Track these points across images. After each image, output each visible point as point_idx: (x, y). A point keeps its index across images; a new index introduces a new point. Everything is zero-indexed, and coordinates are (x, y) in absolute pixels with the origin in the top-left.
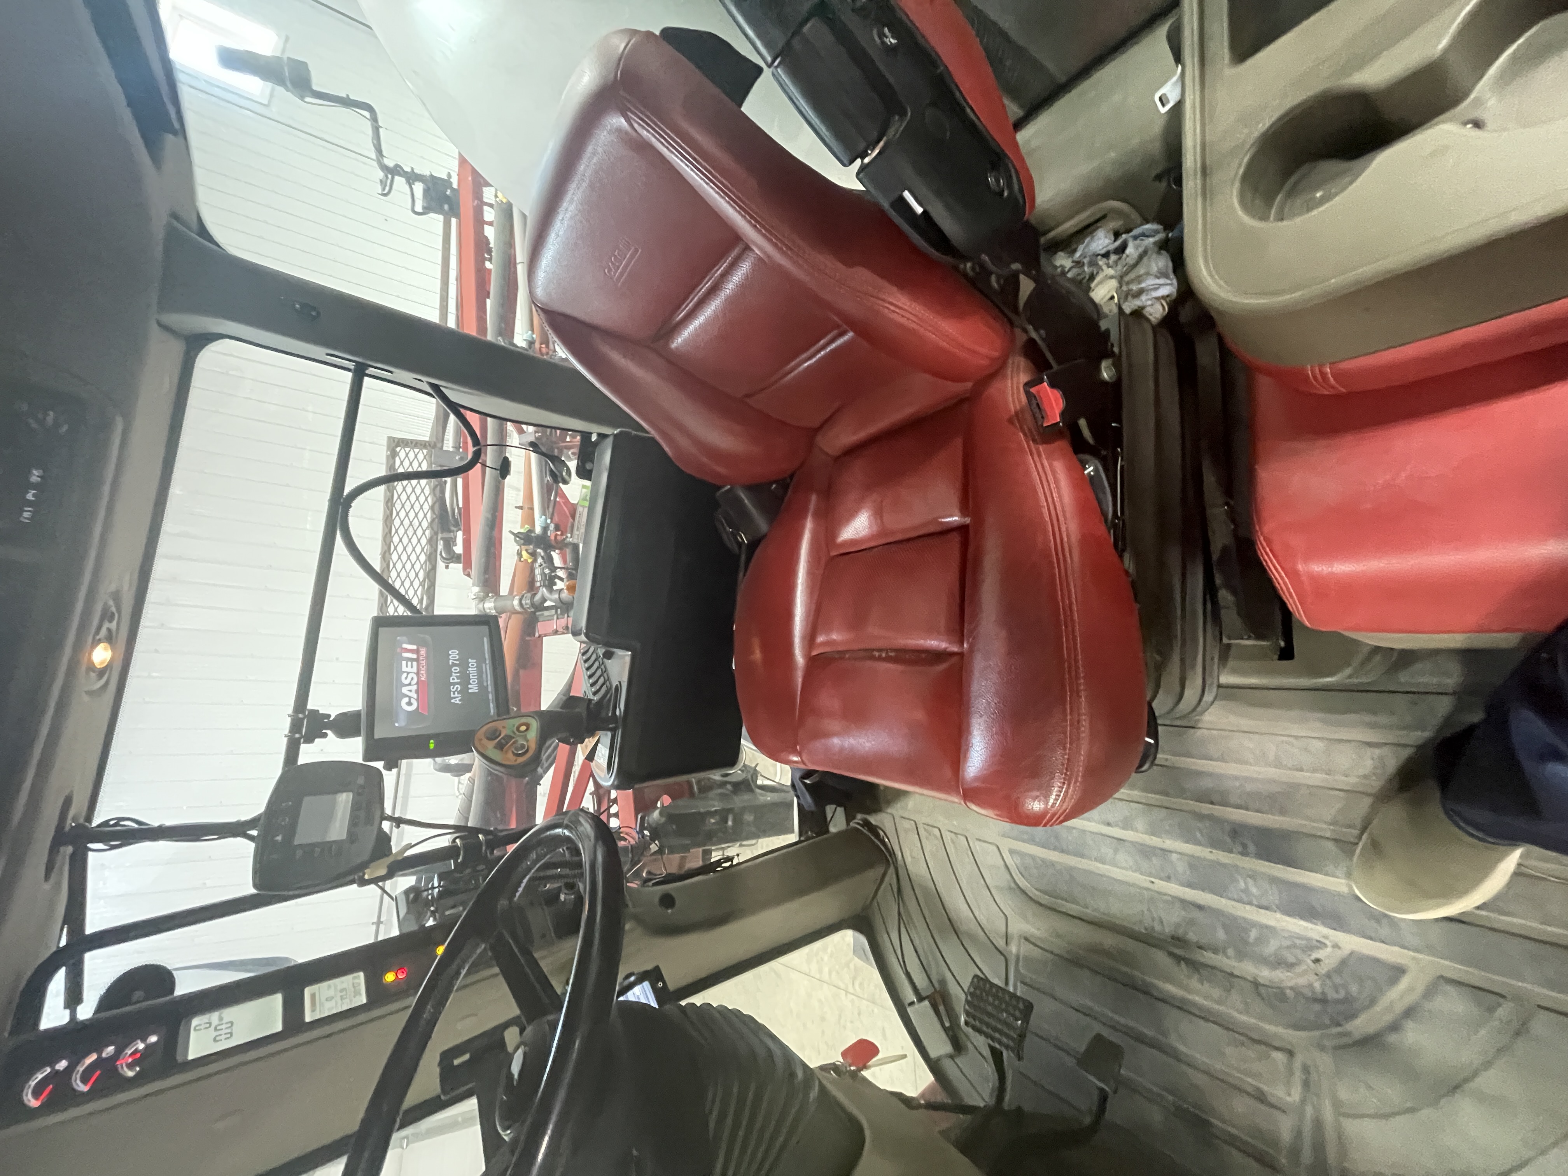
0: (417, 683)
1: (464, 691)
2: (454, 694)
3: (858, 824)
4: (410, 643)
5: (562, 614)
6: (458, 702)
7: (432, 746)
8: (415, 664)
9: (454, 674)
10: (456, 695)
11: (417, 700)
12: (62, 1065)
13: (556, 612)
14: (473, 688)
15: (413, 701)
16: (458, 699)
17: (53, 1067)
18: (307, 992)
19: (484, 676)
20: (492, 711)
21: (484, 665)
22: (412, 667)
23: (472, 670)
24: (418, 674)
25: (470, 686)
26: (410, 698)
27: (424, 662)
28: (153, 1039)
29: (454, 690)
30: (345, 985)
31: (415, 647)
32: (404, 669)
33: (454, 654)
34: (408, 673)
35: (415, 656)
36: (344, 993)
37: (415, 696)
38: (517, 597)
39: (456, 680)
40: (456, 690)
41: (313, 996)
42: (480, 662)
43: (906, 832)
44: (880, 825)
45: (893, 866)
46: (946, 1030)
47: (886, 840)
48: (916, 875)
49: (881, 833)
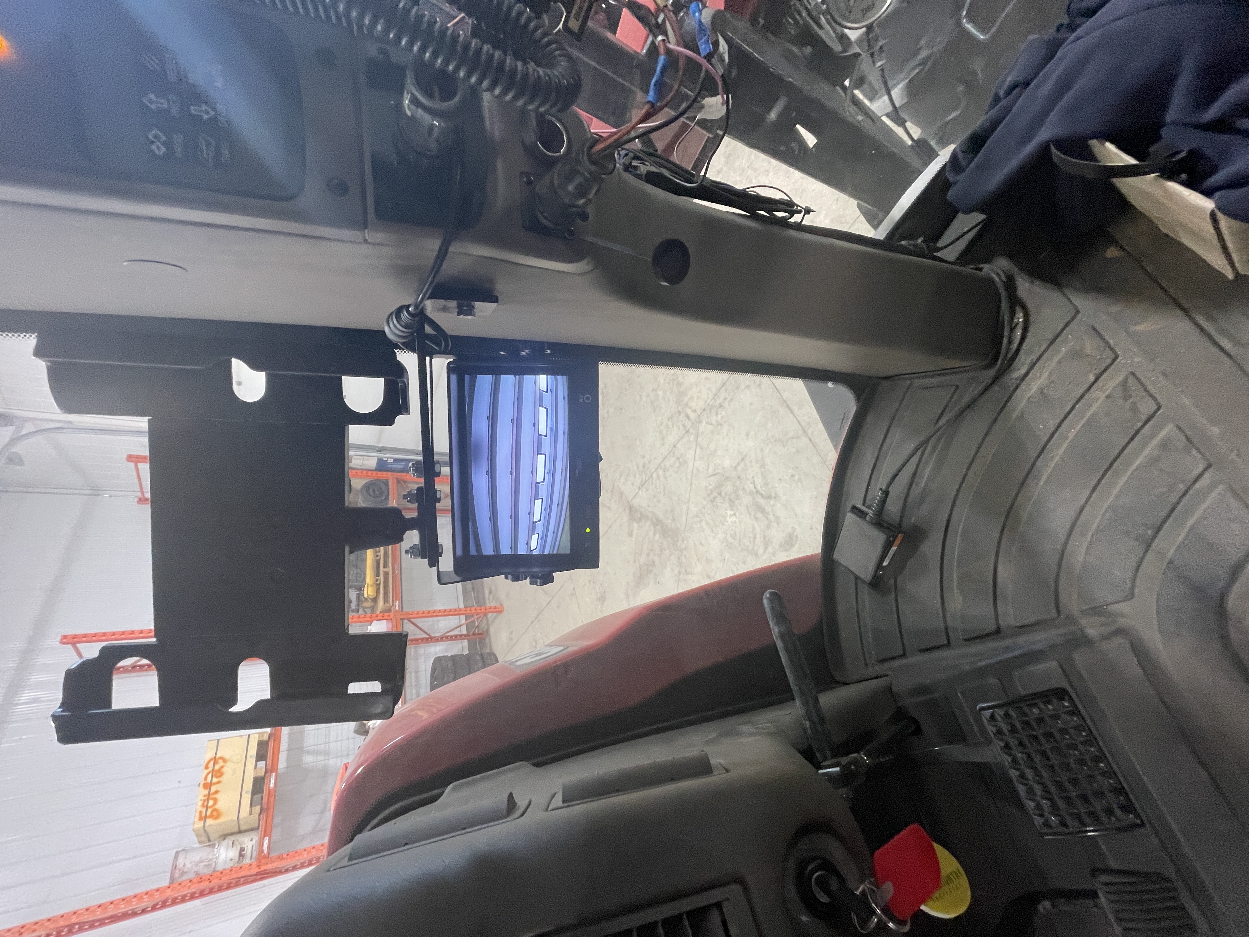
43: (1076, 355)
44: (1030, 305)
45: (992, 372)
46: (879, 566)
47: (1018, 333)
48: (1022, 416)
49: (1020, 318)
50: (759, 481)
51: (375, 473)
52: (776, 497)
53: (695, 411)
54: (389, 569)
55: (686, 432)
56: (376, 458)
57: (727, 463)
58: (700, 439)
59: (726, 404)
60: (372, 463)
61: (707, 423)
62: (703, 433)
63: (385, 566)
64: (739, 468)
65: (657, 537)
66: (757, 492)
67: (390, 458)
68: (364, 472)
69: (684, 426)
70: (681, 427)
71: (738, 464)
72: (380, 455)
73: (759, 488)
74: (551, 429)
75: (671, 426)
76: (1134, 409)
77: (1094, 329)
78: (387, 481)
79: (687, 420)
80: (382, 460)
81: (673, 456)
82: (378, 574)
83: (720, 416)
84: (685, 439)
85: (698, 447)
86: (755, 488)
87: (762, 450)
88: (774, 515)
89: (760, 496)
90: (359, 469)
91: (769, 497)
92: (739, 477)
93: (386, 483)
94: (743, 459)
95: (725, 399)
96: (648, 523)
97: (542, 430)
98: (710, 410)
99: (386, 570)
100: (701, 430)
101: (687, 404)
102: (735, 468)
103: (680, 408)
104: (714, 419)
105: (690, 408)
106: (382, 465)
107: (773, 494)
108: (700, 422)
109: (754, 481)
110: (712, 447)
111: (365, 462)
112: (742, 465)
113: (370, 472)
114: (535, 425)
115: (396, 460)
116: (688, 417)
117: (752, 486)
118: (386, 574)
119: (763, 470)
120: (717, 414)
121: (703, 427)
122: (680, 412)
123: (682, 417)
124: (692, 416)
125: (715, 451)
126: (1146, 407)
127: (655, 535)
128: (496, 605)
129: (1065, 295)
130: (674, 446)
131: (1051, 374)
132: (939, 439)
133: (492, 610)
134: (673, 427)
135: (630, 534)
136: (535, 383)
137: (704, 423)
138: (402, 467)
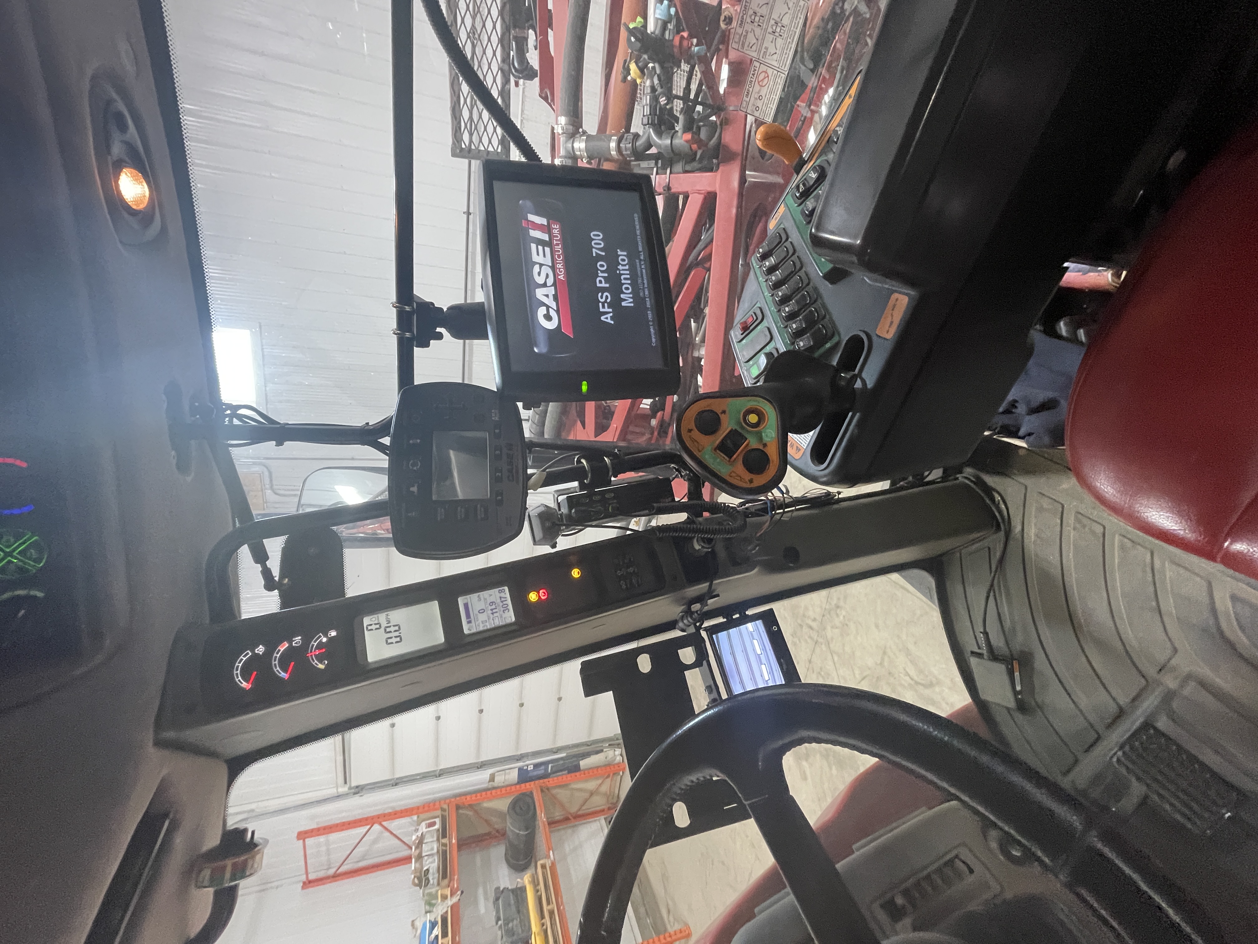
0: (554, 284)
1: (616, 303)
2: (603, 307)
3: (966, 478)
4: (537, 214)
5: (664, 168)
6: (609, 321)
7: (584, 388)
8: (547, 250)
9: (600, 274)
10: (606, 310)
11: (558, 311)
12: (260, 650)
13: (656, 164)
14: (628, 301)
15: (553, 314)
16: (609, 316)
17: (253, 651)
18: (461, 601)
19: (640, 281)
20: (654, 340)
21: (637, 261)
22: (544, 256)
23: (623, 269)
24: (553, 268)
25: (622, 296)
26: (548, 307)
27: (559, 248)
28: (333, 633)
29: (603, 300)
30: (492, 599)
31: (544, 221)
32: (535, 258)
33: (597, 240)
34: (541, 265)
35: (546, 237)
36: (494, 607)
37: (554, 305)
38: (615, 138)
39: (604, 285)
40: (606, 301)
41: (466, 606)
42: (632, 257)
43: (1040, 509)
44: (998, 489)
45: (1002, 534)
46: (1016, 693)
47: (1003, 506)
48: (1037, 555)
49: (997, 497)
50: (912, 672)
51: (518, 786)
52: (939, 683)
53: (814, 620)
54: (554, 906)
55: (816, 643)
56: (517, 769)
57: (870, 662)
58: (831, 646)
59: (841, 603)
60: (514, 775)
61: (832, 627)
62: (832, 639)
63: (548, 903)
64: (886, 664)
65: (834, 771)
66: (917, 683)
67: (529, 763)
68: (508, 788)
69: (810, 637)
70: (809, 640)
71: (883, 659)
72: (520, 764)
73: (916, 678)
74: (763, 650)
75: (798, 642)
76: (1093, 532)
77: (1041, 493)
78: (532, 793)
79: (811, 631)
80: (523, 769)
81: (813, 672)
82: (542, 917)
83: (841, 618)
84: (818, 651)
85: (834, 655)
86: (912, 679)
87: (899, 637)
88: (947, 704)
89: (921, 687)
90: (503, 787)
91: (931, 685)
92: (890, 673)
93: (531, 795)
94: (885, 653)
95: (839, 599)
96: (818, 756)
97: (759, 652)
98: (829, 613)
99: (550, 907)
100: (829, 637)
101: (804, 616)
102: (881, 664)
103: (799, 621)
104: (837, 622)
105: (809, 617)
106: (524, 777)
107: (934, 680)
108: (825, 629)
109: (907, 672)
110: (848, 649)
111: (507, 777)
112: (886, 659)
113: (513, 787)
114: (754, 650)
115: (536, 766)
116: (811, 628)
117: (907, 678)
118: (551, 913)
119: (909, 657)
120: (837, 615)
121: (829, 633)
122: (801, 626)
123: (805, 629)
124: (814, 625)
125: (853, 653)
126: (1099, 530)
127: (831, 769)
128: (679, 928)
129: (1013, 479)
130: (810, 662)
131: (1035, 525)
132: (999, 582)
133: (679, 935)
134: (800, 642)
135: (805, 778)
136: (747, 628)
137: (829, 628)
138: (543, 771)
